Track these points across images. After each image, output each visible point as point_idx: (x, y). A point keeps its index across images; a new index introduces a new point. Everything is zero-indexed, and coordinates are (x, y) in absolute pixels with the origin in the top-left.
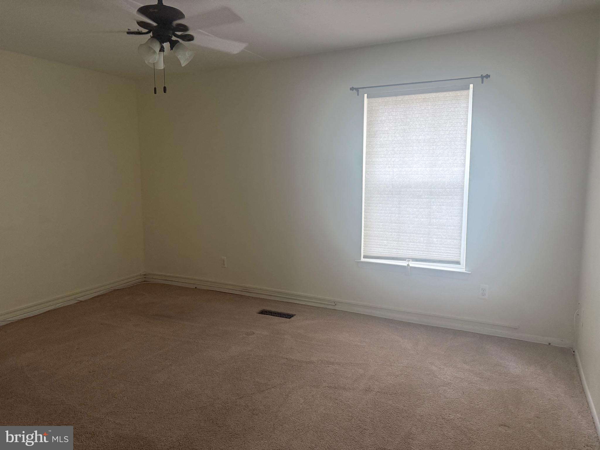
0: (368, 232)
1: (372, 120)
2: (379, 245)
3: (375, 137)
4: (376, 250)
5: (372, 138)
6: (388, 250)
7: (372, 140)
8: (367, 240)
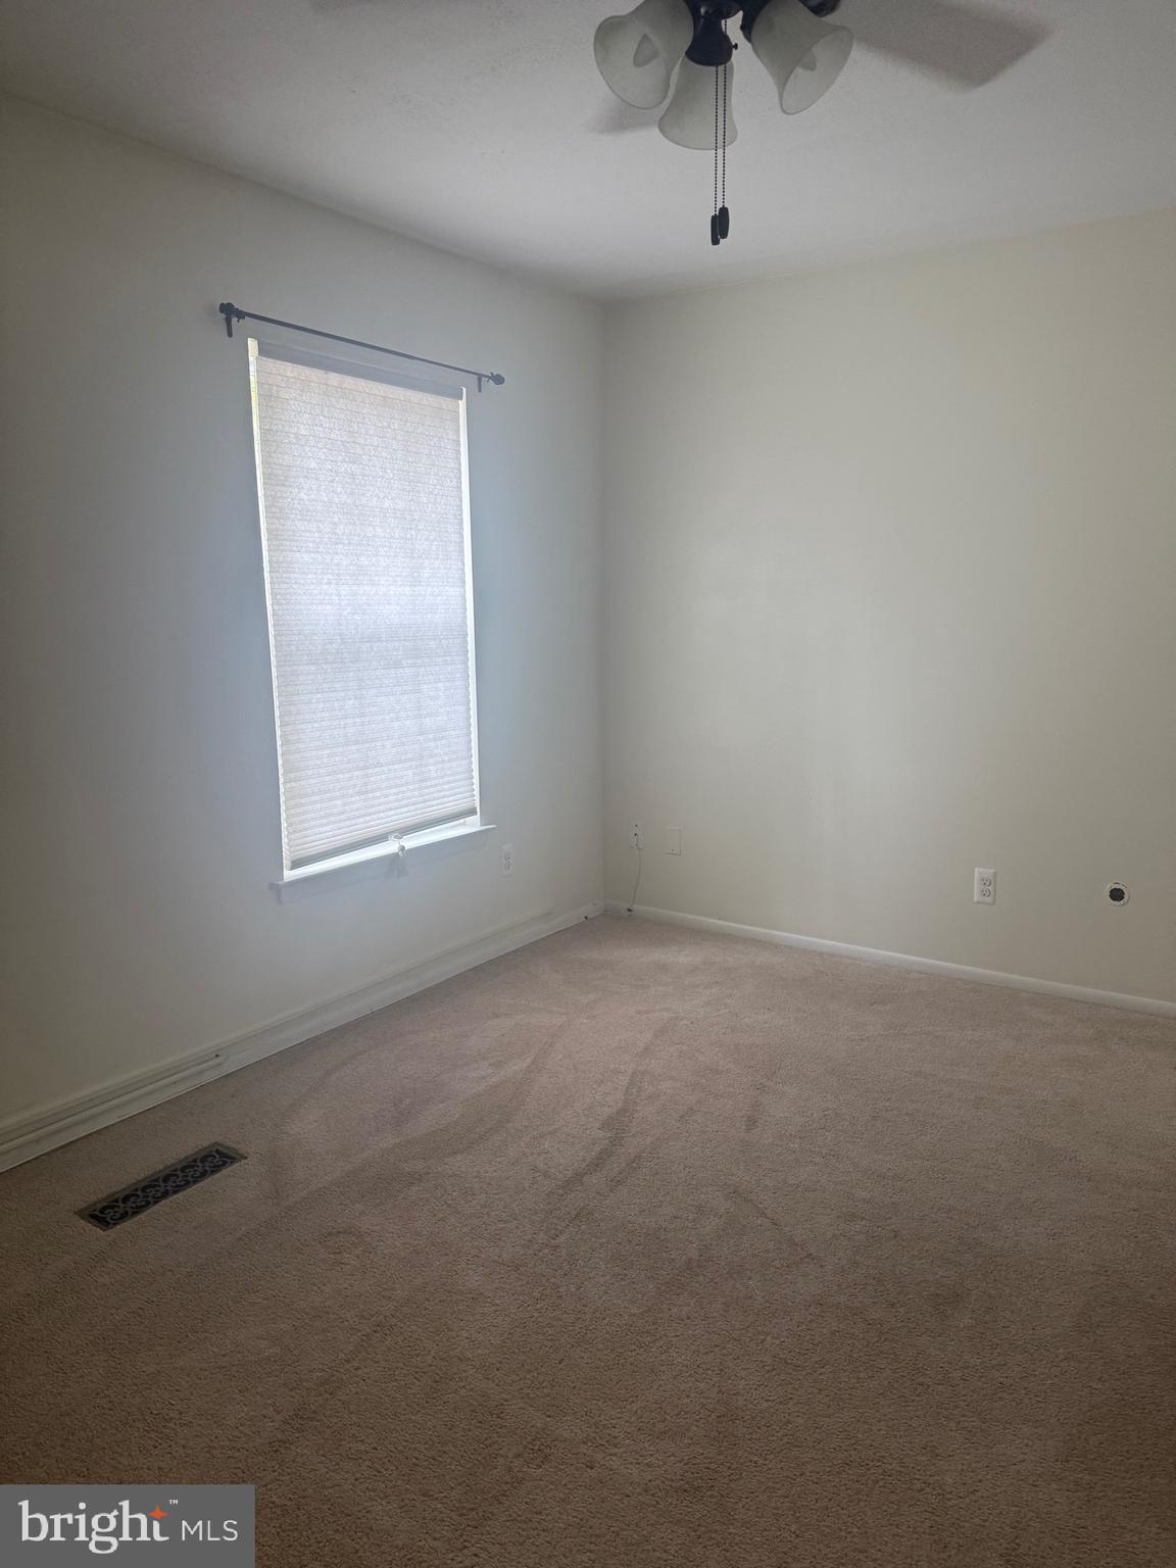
0: (293, 784)
1: (274, 428)
2: (327, 816)
3: (287, 483)
4: (320, 833)
5: (277, 485)
6: (348, 823)
7: (279, 494)
8: (293, 811)
